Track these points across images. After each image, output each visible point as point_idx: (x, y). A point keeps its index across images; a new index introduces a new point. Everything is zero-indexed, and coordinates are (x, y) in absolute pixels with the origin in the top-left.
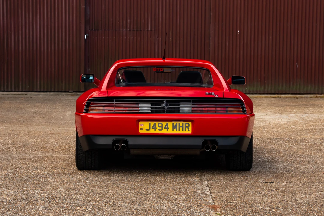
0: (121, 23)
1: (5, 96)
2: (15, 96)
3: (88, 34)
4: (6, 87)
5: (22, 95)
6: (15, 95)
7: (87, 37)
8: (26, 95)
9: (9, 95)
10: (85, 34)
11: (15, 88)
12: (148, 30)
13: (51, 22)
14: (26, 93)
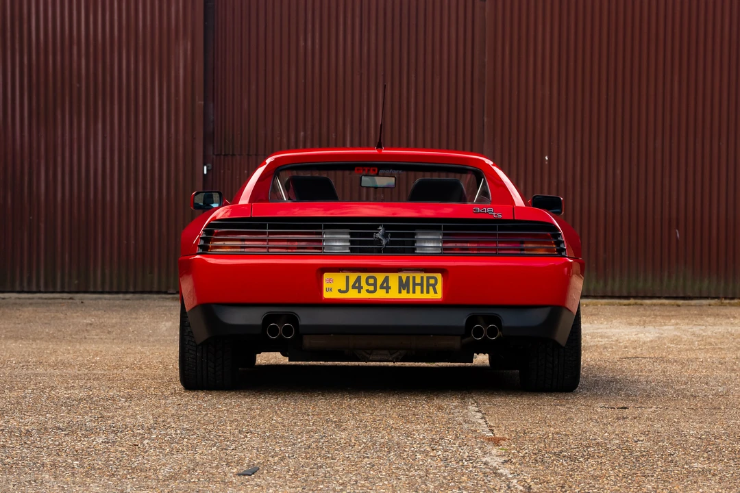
2: (46, 301)
4: (25, 284)
5: (63, 299)
6: (46, 299)
8: (71, 298)
9: (33, 299)
14: (70, 295)
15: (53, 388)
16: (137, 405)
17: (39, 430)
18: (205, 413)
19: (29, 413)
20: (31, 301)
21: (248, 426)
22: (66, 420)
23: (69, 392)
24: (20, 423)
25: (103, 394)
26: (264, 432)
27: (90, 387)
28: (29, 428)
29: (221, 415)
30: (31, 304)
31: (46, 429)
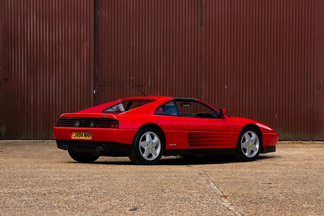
0: (125, 80)
1: (25, 143)
3: (96, 90)
6: (33, 142)
7: (95, 92)
8: (43, 142)
10: (94, 90)
11: (33, 137)
12: (148, 86)
13: (65, 79)
14: (43, 141)
15: (49, 177)
16: (83, 183)
17: (49, 193)
18: (110, 186)
19: (42, 187)
20: (28, 143)
21: (128, 191)
22: (58, 189)
23: (55, 178)
24: (40, 190)
25: (69, 179)
26: (135, 194)
27: (63, 176)
28: (45, 192)
29: (117, 187)
30: (28, 144)
31: (51, 193)
